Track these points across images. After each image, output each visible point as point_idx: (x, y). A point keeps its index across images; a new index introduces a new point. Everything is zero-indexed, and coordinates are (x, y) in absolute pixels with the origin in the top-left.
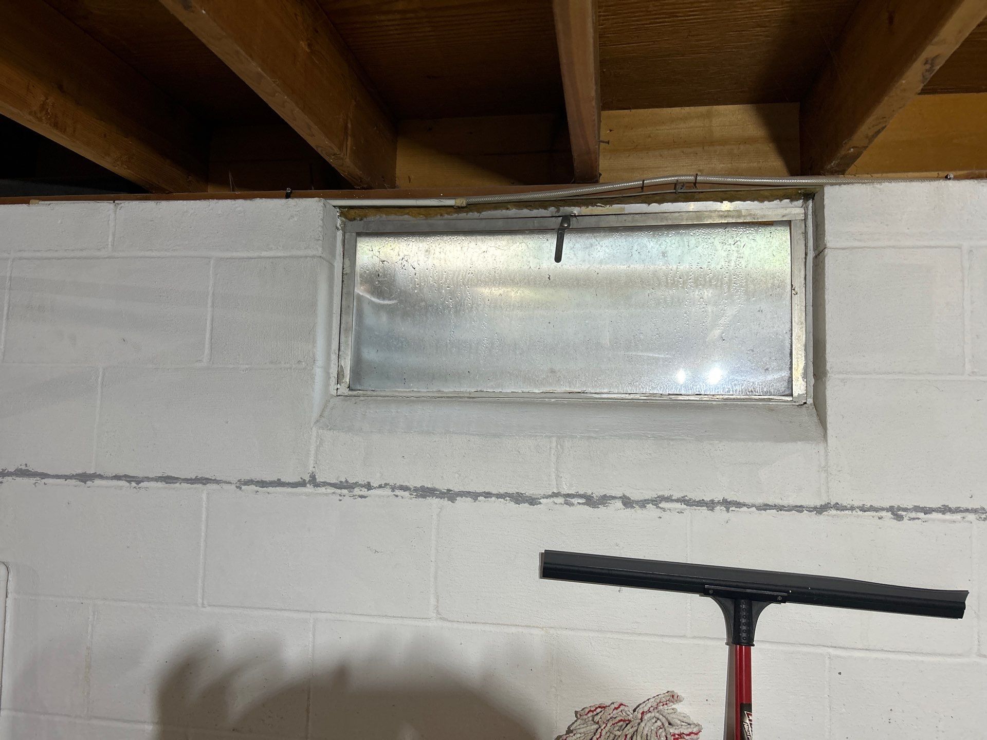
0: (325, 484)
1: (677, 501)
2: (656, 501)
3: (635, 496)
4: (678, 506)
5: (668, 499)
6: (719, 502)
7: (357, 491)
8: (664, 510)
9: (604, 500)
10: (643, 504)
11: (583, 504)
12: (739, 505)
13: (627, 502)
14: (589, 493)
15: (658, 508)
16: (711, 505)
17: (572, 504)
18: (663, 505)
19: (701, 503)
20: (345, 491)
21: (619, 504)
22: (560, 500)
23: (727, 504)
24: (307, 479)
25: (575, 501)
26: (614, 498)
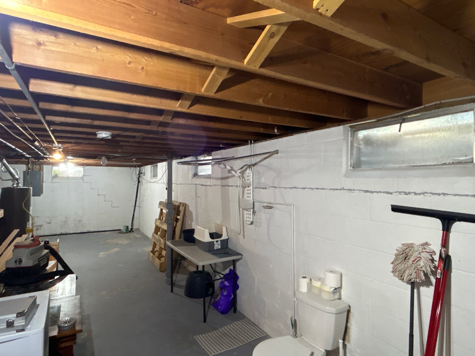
0: (346, 190)
1: (429, 193)
2: (423, 193)
3: (417, 192)
4: (430, 195)
5: (427, 193)
6: (441, 194)
7: (352, 191)
8: (425, 196)
9: (409, 193)
10: (420, 194)
11: (404, 194)
12: (448, 194)
13: (415, 194)
14: (405, 191)
16: (439, 194)
18: (425, 194)
19: (436, 194)
20: (350, 191)
21: (413, 194)
22: (398, 193)
23: (444, 194)
24: (342, 188)
25: (402, 193)
26: (412, 193)
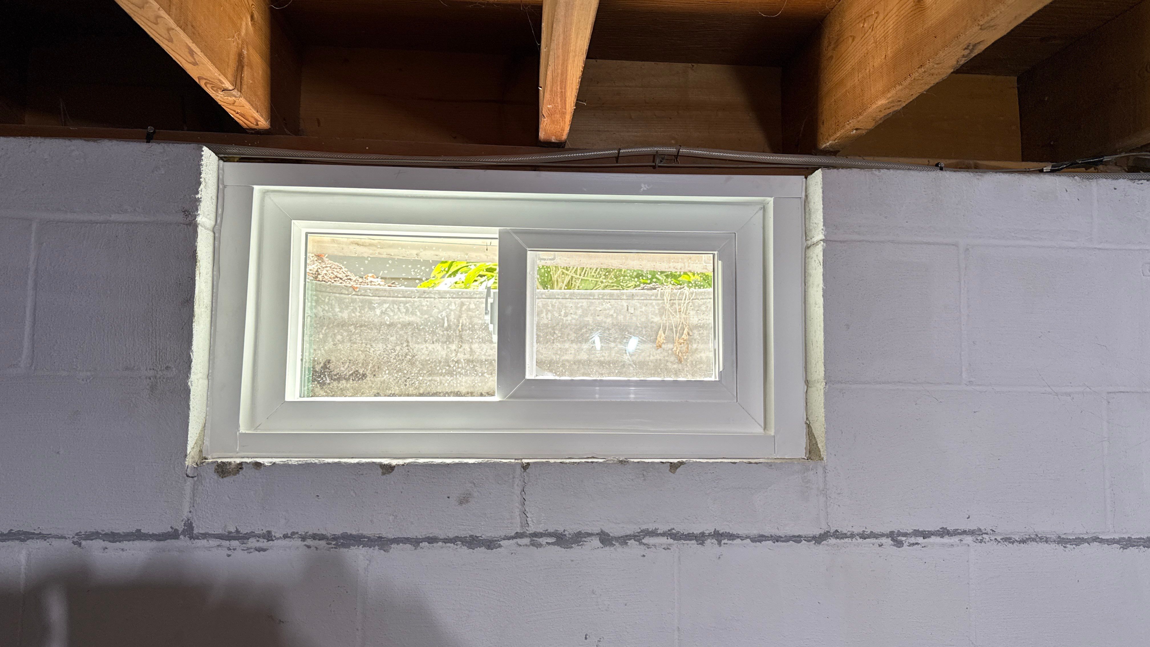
0: (205, 536)
1: (663, 535)
2: (638, 537)
3: (614, 530)
4: (664, 540)
5: (653, 533)
6: (710, 535)
7: (252, 543)
8: (648, 546)
9: (579, 538)
10: (624, 540)
11: (553, 544)
12: (732, 537)
13: (606, 539)
14: (561, 529)
15: (641, 543)
16: (700, 538)
17: (540, 545)
18: (646, 540)
19: (689, 537)
20: (235, 543)
21: (596, 542)
22: (526, 541)
23: (719, 536)
24: (180, 527)
25: (543, 540)
26: (590, 535)
